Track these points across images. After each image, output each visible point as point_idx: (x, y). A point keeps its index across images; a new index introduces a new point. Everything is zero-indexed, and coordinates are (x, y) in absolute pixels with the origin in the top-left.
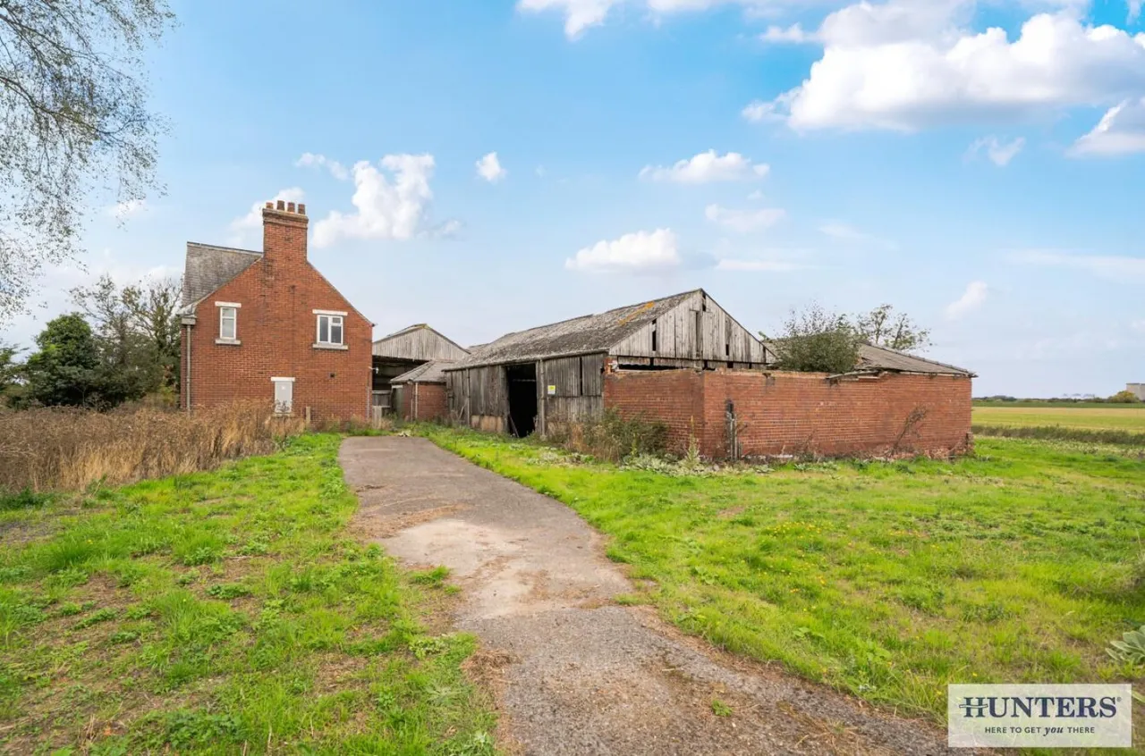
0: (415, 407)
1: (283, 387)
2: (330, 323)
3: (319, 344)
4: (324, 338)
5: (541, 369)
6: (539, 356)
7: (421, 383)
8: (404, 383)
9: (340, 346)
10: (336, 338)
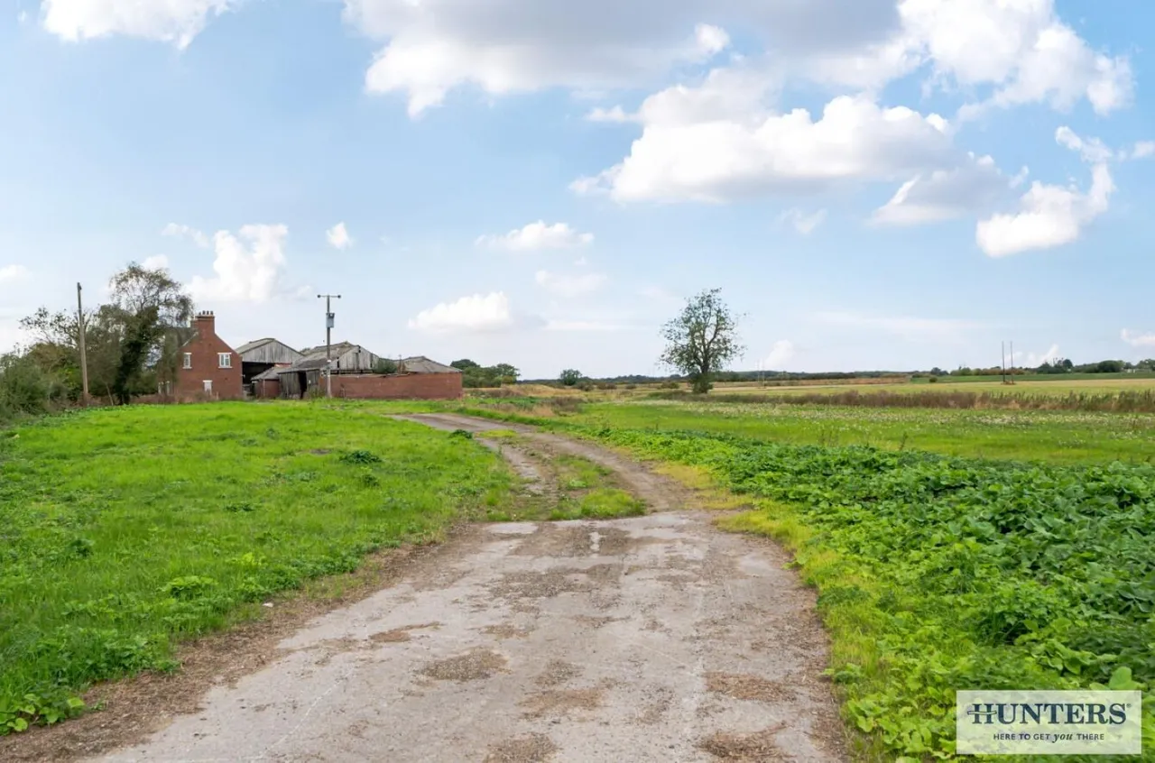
0: (264, 392)
1: (208, 384)
2: (225, 358)
3: (221, 366)
4: (222, 364)
5: (307, 373)
6: (307, 369)
7: (266, 380)
8: (258, 380)
9: (229, 366)
10: (227, 364)
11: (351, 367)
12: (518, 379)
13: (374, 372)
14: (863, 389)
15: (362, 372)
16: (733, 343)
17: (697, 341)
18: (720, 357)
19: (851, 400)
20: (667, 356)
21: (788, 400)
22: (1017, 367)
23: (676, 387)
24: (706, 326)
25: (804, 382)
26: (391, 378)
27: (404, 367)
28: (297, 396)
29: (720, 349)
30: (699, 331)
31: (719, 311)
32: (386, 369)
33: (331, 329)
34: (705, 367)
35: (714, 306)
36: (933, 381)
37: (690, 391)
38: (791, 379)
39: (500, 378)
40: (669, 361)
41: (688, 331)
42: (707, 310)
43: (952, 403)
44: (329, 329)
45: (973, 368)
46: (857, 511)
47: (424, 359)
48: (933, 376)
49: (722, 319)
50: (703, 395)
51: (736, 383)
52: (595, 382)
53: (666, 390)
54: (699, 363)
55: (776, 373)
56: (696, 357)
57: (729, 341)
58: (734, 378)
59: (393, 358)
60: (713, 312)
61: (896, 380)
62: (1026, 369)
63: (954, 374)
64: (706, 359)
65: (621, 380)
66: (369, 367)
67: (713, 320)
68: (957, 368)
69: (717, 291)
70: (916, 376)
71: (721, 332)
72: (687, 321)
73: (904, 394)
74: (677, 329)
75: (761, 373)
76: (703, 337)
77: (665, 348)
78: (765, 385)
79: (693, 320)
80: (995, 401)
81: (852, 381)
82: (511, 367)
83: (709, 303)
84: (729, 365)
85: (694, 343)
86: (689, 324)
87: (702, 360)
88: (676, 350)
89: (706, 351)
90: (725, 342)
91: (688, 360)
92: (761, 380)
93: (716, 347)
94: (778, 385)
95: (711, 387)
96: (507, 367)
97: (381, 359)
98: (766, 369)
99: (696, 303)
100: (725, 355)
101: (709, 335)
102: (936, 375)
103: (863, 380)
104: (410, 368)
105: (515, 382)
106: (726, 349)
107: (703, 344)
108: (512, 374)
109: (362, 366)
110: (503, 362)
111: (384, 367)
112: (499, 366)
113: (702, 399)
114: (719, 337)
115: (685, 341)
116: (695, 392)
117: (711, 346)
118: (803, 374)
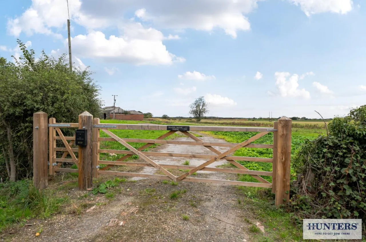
11: (117, 112)
12: (152, 116)
13: (122, 113)
14: (236, 121)
15: (120, 113)
16: (206, 110)
17: (198, 109)
18: (203, 113)
19: (234, 124)
20: (191, 112)
21: (219, 123)
22: (273, 118)
23: (191, 120)
24: (200, 105)
25: (222, 120)
26: (127, 115)
27: (130, 113)
28: (104, 119)
29: (203, 111)
30: (198, 106)
31: (203, 102)
32: (126, 113)
33: (115, 103)
34: (200, 115)
35: (202, 101)
36: (253, 120)
37: (196, 121)
38: (219, 119)
39: (148, 116)
40: (191, 113)
41: (196, 106)
42: (201, 101)
43: (256, 125)
44: (114, 103)
45: (263, 117)
46: (234, 136)
47: (134, 111)
48: (253, 119)
49: (204, 104)
50: (199, 122)
51: (206, 119)
52: (171, 118)
53: (189, 121)
54: (198, 114)
55: (216, 117)
56: (197, 113)
57: (205, 109)
58: (206, 118)
59: (127, 110)
60: (202, 102)
61: (244, 120)
62: (275, 118)
63: (258, 119)
64: (200, 113)
65: (177, 118)
66: (121, 112)
67: (202, 104)
68: (259, 118)
69: (203, 97)
70: (249, 119)
71: (204, 107)
72: (196, 104)
73: (245, 123)
74: (193, 106)
75: (212, 117)
76: (199, 108)
77: (190, 110)
78: (213, 120)
79: (197, 104)
80: (265, 125)
81: (234, 120)
82: (151, 114)
83: (201, 100)
84: (205, 115)
85: (197, 109)
86: (196, 105)
87: (199, 113)
88: (193, 111)
89: (200, 111)
90: (204, 109)
91: (196, 113)
92: (212, 119)
93: (202, 110)
94: (216, 120)
95: (201, 120)
96: (150, 113)
97: (124, 111)
98: (213, 116)
99: (198, 100)
100: (204, 113)
101: (201, 107)
102: (254, 119)
103: (237, 120)
104: (131, 113)
105: (152, 117)
106: (205, 111)
107: (199, 110)
108: (151, 115)
109: (120, 112)
110: (149, 112)
111: (125, 112)
112: (148, 113)
113: (199, 123)
114: (203, 108)
115: (195, 109)
116: (197, 121)
117: (201, 110)
118: (222, 118)
